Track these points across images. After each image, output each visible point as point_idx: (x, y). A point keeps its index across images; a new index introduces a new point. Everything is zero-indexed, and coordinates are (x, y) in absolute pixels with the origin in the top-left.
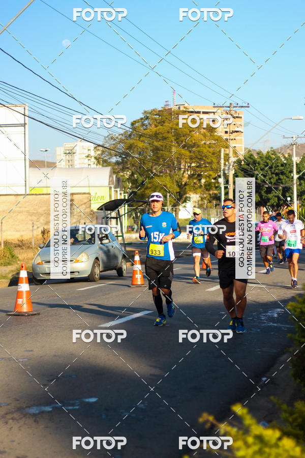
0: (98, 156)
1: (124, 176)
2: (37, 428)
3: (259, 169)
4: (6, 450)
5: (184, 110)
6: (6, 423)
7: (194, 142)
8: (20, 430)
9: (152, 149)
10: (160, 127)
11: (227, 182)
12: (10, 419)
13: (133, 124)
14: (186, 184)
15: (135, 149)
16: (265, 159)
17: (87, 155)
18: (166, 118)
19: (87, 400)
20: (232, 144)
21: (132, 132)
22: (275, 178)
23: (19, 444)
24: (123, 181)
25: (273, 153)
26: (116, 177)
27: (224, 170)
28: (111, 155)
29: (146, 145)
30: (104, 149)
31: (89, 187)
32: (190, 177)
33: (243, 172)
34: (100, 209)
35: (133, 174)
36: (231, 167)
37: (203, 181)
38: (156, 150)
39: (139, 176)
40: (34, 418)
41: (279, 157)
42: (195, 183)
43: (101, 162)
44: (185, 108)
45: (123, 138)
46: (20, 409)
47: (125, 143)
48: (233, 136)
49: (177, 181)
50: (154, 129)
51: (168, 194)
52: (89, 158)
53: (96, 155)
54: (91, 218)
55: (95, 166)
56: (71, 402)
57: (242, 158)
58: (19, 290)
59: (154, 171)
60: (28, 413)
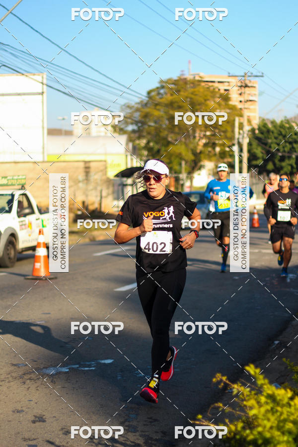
1: (139, 144)
3: (273, 138)
4: (24, 409)
5: (200, 79)
6: (24, 383)
8: (37, 390)
9: (167, 117)
10: (175, 96)
11: (241, 150)
12: (27, 379)
13: (149, 93)
14: (201, 152)
15: (151, 118)
16: (278, 128)
18: (182, 87)
19: (103, 362)
20: (246, 113)
21: (148, 101)
22: (288, 146)
23: (36, 403)
24: (139, 149)
25: (286, 122)
26: (133, 145)
27: (238, 139)
28: (127, 123)
29: (161, 113)
31: (106, 154)
32: (205, 145)
33: (257, 141)
34: (117, 176)
35: (148, 143)
36: (245, 135)
37: (218, 149)
38: (171, 118)
39: (155, 144)
40: (51, 379)
41: (293, 126)
42: (209, 152)
43: (118, 130)
44: (200, 77)
45: (139, 106)
46: (37, 370)
47: (141, 112)
48: (247, 105)
49: (192, 150)
50: (169, 98)
51: (183, 163)
52: (106, 126)
53: (113, 124)
54: (108, 185)
55: (111, 134)
56: (87, 363)
57: (256, 127)
58: (36, 255)
59: (170, 139)
60: (45, 374)
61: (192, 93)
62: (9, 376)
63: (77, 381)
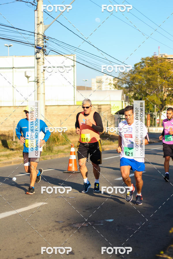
0: (115, 84)
1: (130, 95)
2: (79, 235)
5: (165, 57)
6: (62, 232)
7: (170, 76)
9: (146, 79)
10: (151, 67)
12: (64, 230)
13: (135, 66)
14: (165, 100)
15: (137, 80)
17: (109, 83)
18: (154, 62)
19: (107, 220)
21: (135, 70)
23: (69, 244)
24: (130, 98)
26: (126, 96)
28: (122, 83)
29: (143, 77)
30: (119, 80)
31: (110, 101)
32: (168, 96)
34: (117, 113)
35: (135, 94)
38: (148, 80)
39: (139, 95)
42: (171, 99)
43: (117, 87)
44: (165, 56)
45: (130, 73)
46: (70, 225)
47: (131, 76)
49: (160, 98)
50: (147, 68)
51: (155, 106)
52: (110, 85)
53: (114, 83)
54: (112, 119)
55: (113, 89)
58: (70, 159)
59: (147, 92)
60: (74, 227)
61: (160, 66)
62: (54, 228)
63: (92, 232)
